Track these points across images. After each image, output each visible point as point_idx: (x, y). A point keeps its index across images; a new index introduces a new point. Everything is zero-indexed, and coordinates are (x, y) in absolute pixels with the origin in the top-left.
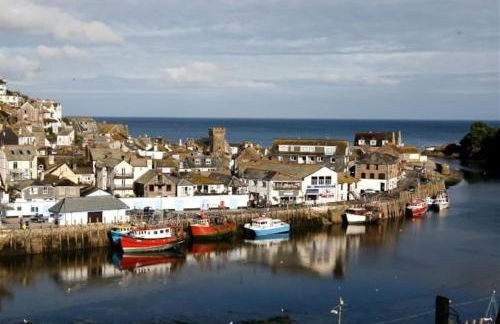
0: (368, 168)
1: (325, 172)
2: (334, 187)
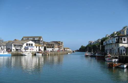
0: (49, 45)
1: (31, 42)
2: (34, 47)
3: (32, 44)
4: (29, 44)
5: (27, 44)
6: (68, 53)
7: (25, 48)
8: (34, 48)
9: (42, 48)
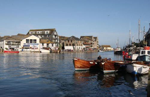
0: (69, 42)
1: (33, 37)
2: (38, 44)
3: (36, 40)
4: (31, 40)
5: (27, 40)
6: (100, 51)
7: (24, 46)
8: (38, 46)
9: (53, 46)
